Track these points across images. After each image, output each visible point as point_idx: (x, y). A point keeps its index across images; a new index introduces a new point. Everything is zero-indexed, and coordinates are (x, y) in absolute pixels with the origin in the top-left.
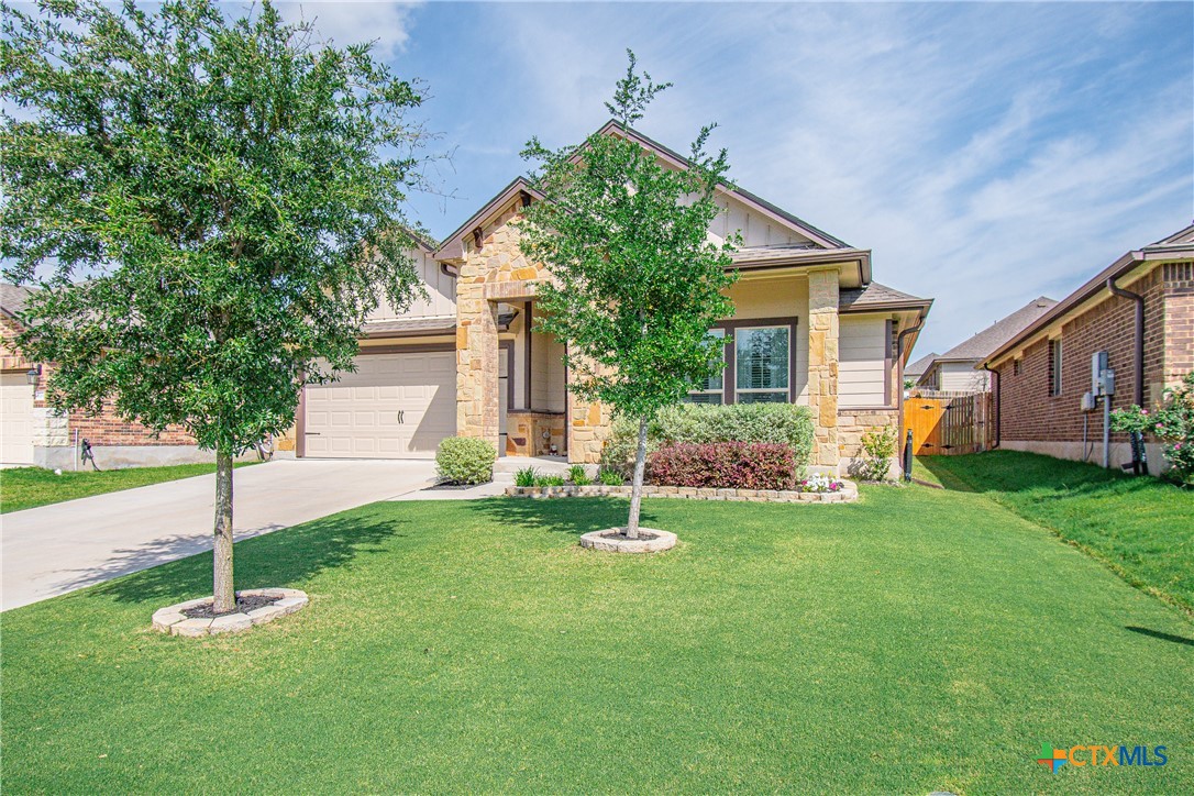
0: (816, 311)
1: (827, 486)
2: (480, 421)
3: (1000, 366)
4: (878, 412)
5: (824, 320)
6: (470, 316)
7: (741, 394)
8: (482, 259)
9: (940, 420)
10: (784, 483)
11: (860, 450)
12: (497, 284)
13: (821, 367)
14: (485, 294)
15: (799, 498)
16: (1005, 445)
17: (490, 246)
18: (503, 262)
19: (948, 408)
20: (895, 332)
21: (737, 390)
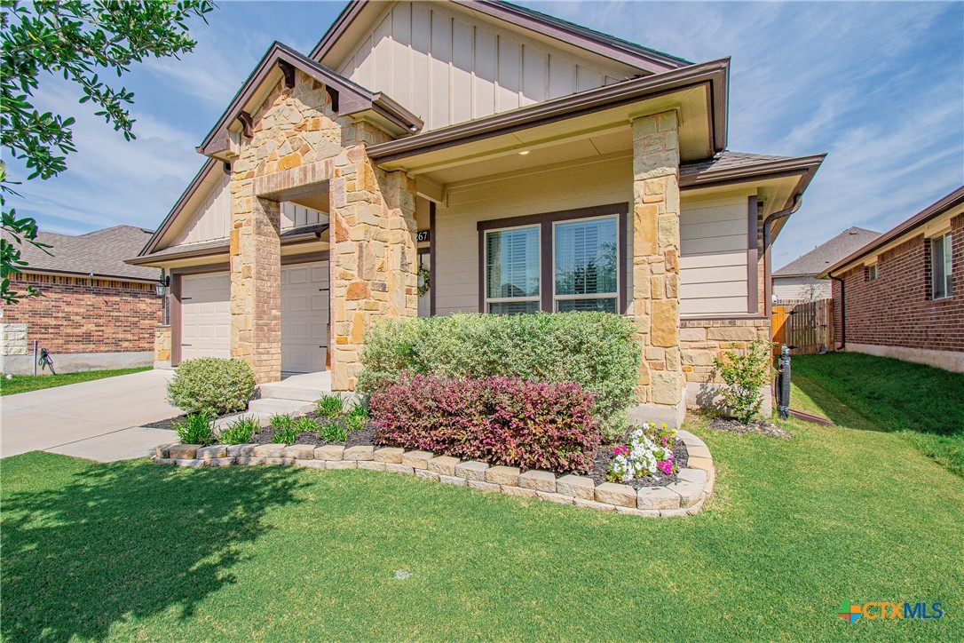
0: (644, 175)
1: (653, 469)
2: (250, 338)
3: (845, 274)
4: (738, 322)
5: (656, 189)
6: (242, 217)
7: (560, 302)
8: (253, 151)
9: (784, 324)
10: (572, 461)
11: (713, 374)
12: (265, 177)
13: (652, 258)
14: (254, 189)
15: (595, 498)
16: (850, 347)
17: (259, 134)
18: (270, 151)
19: (792, 313)
20: (760, 217)
21: (555, 297)
